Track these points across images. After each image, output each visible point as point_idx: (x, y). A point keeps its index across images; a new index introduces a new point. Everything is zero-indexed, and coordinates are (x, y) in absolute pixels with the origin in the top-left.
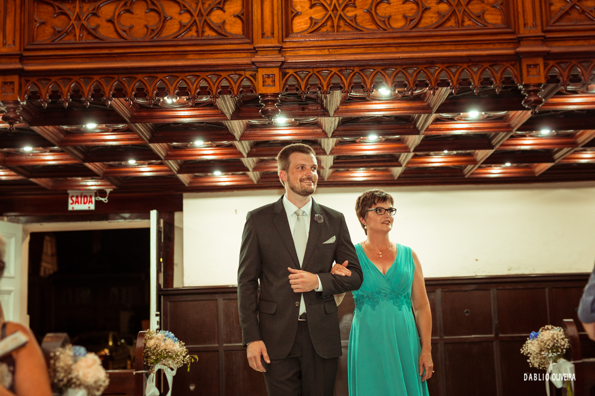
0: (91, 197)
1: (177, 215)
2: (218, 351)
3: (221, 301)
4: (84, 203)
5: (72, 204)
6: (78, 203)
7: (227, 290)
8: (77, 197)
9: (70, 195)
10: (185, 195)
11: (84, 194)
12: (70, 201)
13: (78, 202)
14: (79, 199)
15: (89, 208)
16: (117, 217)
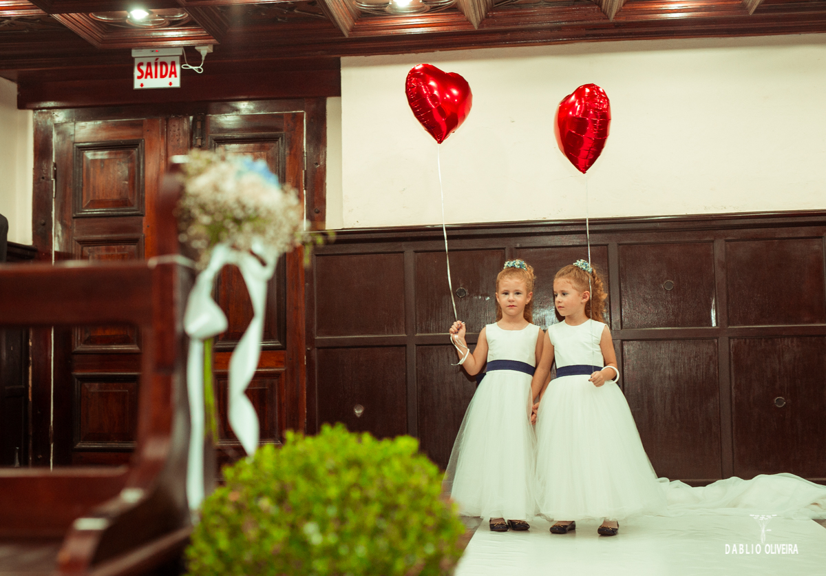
0: (173, 64)
1: (330, 102)
2: (405, 346)
3: (409, 255)
4: (162, 76)
5: (139, 78)
6: (152, 77)
7: (422, 234)
8: (149, 65)
9: (137, 61)
10: (344, 59)
11: (161, 59)
12: (137, 73)
13: (151, 74)
14: (153, 68)
15: (171, 84)
16: (225, 109)
